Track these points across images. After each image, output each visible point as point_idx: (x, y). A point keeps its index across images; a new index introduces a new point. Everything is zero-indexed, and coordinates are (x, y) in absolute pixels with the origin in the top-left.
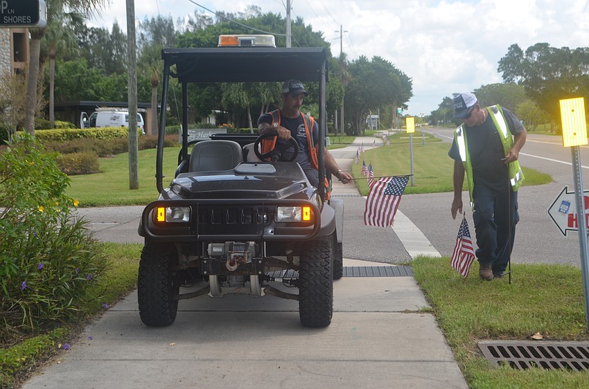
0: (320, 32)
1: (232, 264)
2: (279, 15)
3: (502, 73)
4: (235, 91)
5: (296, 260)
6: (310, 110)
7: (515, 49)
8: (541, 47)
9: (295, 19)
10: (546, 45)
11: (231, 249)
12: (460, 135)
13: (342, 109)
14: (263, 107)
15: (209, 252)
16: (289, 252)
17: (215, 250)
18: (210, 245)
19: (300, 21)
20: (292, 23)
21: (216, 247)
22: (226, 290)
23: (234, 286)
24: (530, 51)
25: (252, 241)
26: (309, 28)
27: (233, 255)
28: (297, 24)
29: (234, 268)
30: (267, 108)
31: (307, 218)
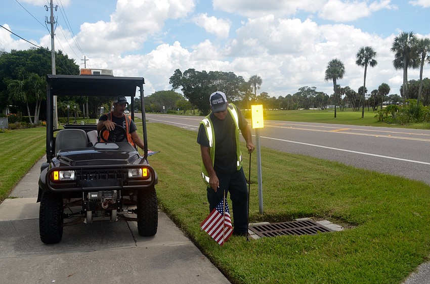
0: (73, 59)
1: (105, 205)
2: (48, 48)
3: (172, 84)
4: (16, 92)
5: (135, 198)
6: (69, 104)
7: (178, 71)
8: (191, 71)
9: (57, 51)
10: (193, 70)
11: (103, 195)
12: (208, 126)
13: (87, 104)
14: (37, 102)
15: (89, 198)
16: (131, 194)
17: (92, 196)
18: (89, 193)
19: (60, 52)
20: (56, 53)
21: (93, 194)
22: (95, 219)
23: (100, 216)
24: (186, 72)
25: (115, 190)
26: (66, 56)
27: (105, 199)
28: (58, 54)
29: (107, 206)
30: (40, 103)
31: (145, 175)
